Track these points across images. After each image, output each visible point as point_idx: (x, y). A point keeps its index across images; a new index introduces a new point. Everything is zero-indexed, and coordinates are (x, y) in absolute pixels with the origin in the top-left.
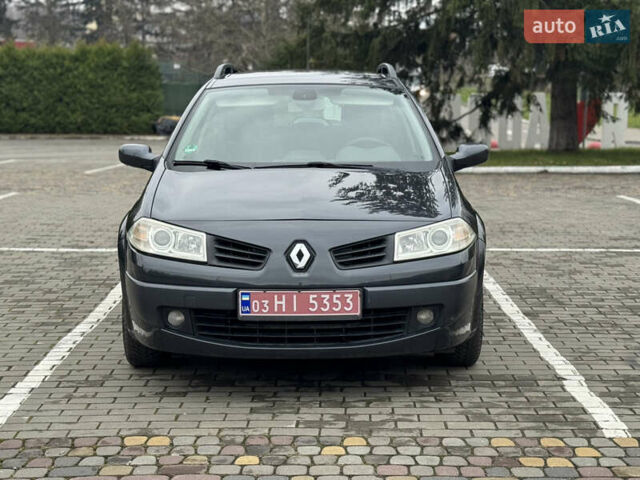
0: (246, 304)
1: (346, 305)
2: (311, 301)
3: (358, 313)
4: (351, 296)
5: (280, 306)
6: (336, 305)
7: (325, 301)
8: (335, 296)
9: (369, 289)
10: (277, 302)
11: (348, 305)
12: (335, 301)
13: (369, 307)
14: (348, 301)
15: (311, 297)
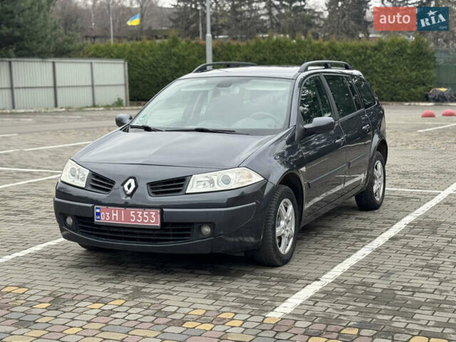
0: (98, 214)
1: (151, 219)
2: (132, 215)
3: (159, 224)
4: (154, 213)
5: (115, 217)
6: (146, 219)
7: (139, 216)
8: (145, 213)
9: (165, 210)
10: (113, 215)
11: (153, 219)
12: (145, 216)
13: (164, 221)
14: (153, 216)
15: (132, 212)
